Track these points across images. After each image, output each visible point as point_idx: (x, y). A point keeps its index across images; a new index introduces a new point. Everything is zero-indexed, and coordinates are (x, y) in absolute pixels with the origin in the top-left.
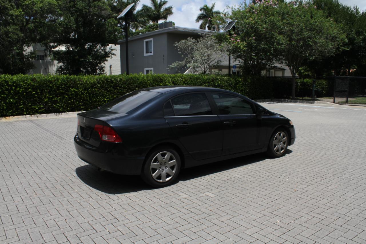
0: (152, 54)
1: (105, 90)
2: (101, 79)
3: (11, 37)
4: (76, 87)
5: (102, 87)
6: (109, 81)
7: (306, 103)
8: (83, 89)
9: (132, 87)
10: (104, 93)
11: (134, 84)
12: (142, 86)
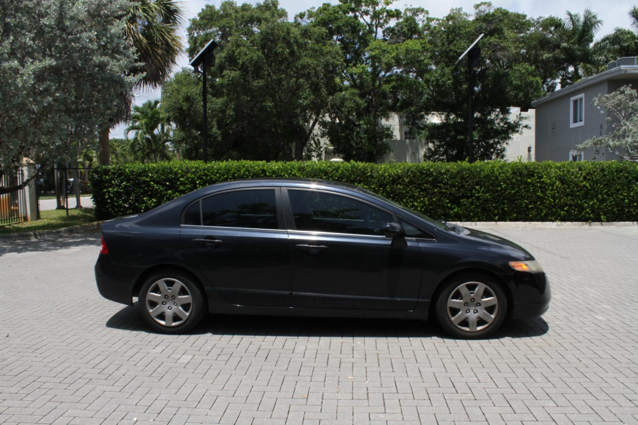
0: (581, 124)
1: (417, 188)
2: (411, 170)
3: (347, 106)
4: (365, 181)
5: (411, 182)
6: (424, 173)
8: (378, 184)
9: (468, 184)
10: (415, 193)
11: (472, 179)
12: (488, 183)
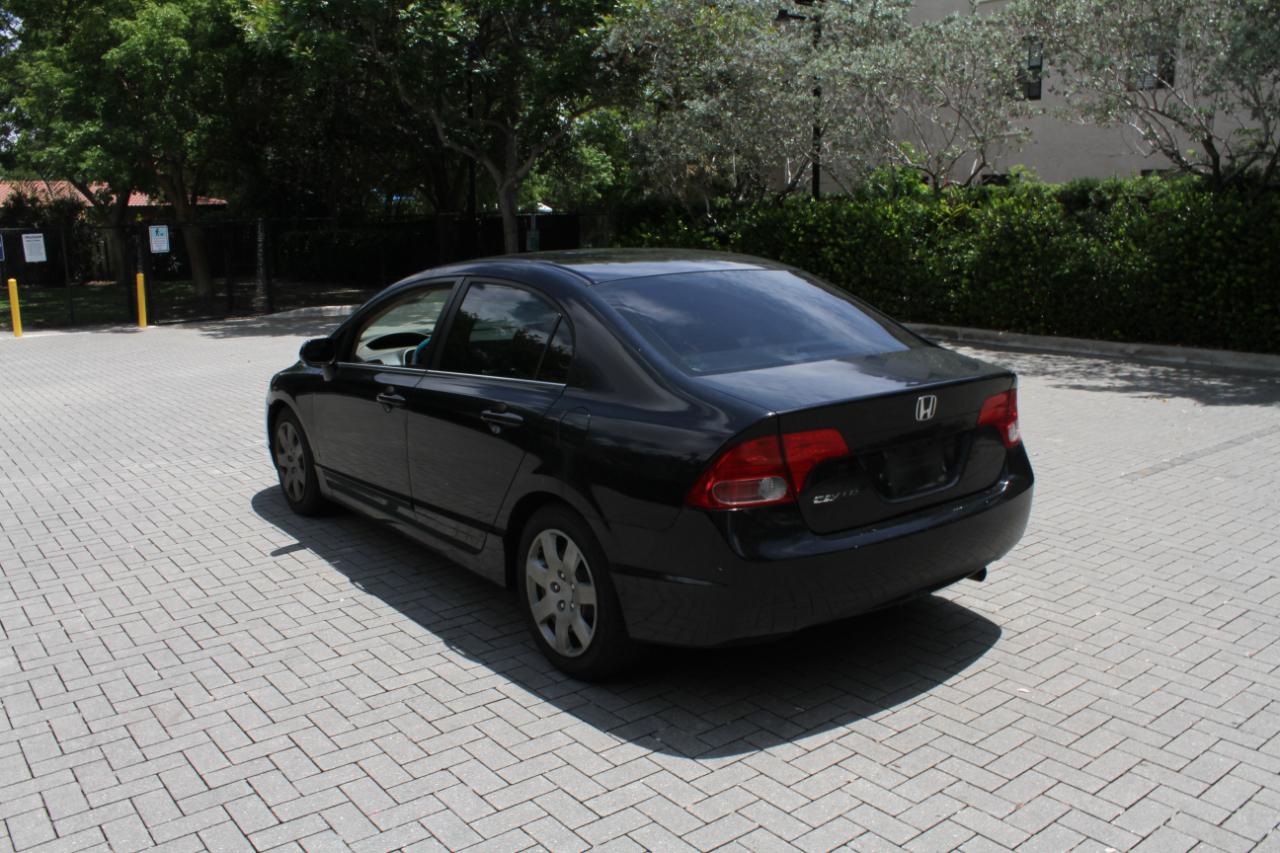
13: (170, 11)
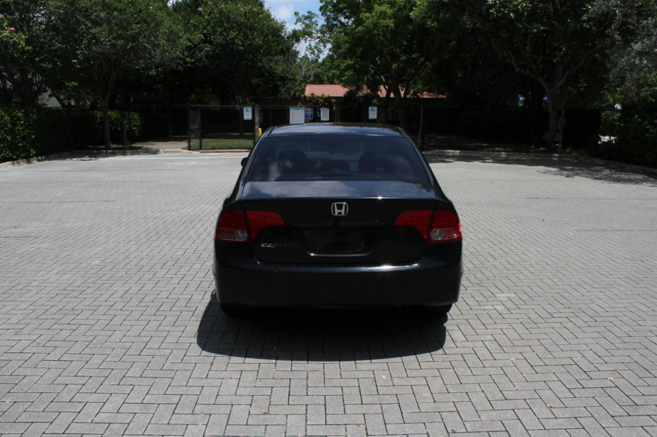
7: (144, 154)
13: (385, 8)
